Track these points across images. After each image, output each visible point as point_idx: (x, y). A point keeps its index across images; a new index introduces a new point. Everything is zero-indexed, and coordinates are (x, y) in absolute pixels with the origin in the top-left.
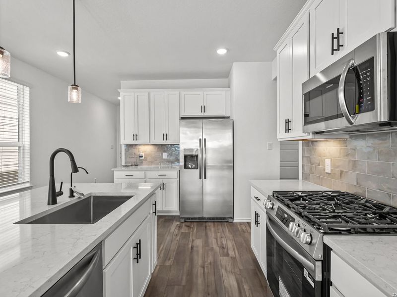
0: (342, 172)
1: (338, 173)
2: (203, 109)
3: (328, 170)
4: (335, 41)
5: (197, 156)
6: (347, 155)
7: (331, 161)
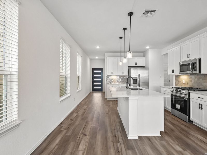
0: (188, 83)
1: (187, 83)
2: (136, 64)
3: (184, 82)
4: (188, 56)
5: (137, 80)
6: (189, 79)
7: (185, 80)
